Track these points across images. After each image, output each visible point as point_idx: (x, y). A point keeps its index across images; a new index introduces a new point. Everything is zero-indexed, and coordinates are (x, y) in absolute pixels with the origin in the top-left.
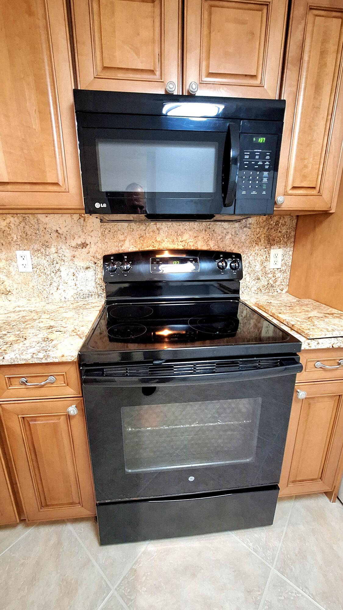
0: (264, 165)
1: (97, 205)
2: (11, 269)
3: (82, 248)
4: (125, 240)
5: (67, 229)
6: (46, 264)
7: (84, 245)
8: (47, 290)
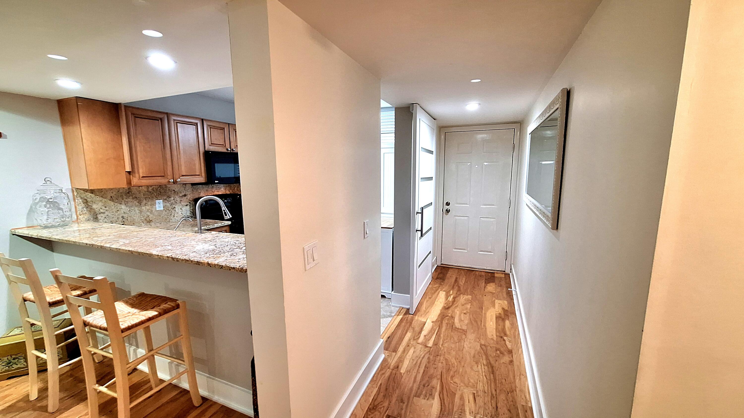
1: (216, 182)
2: (153, 209)
3: (184, 197)
5: (178, 189)
6: (169, 205)
7: (185, 195)
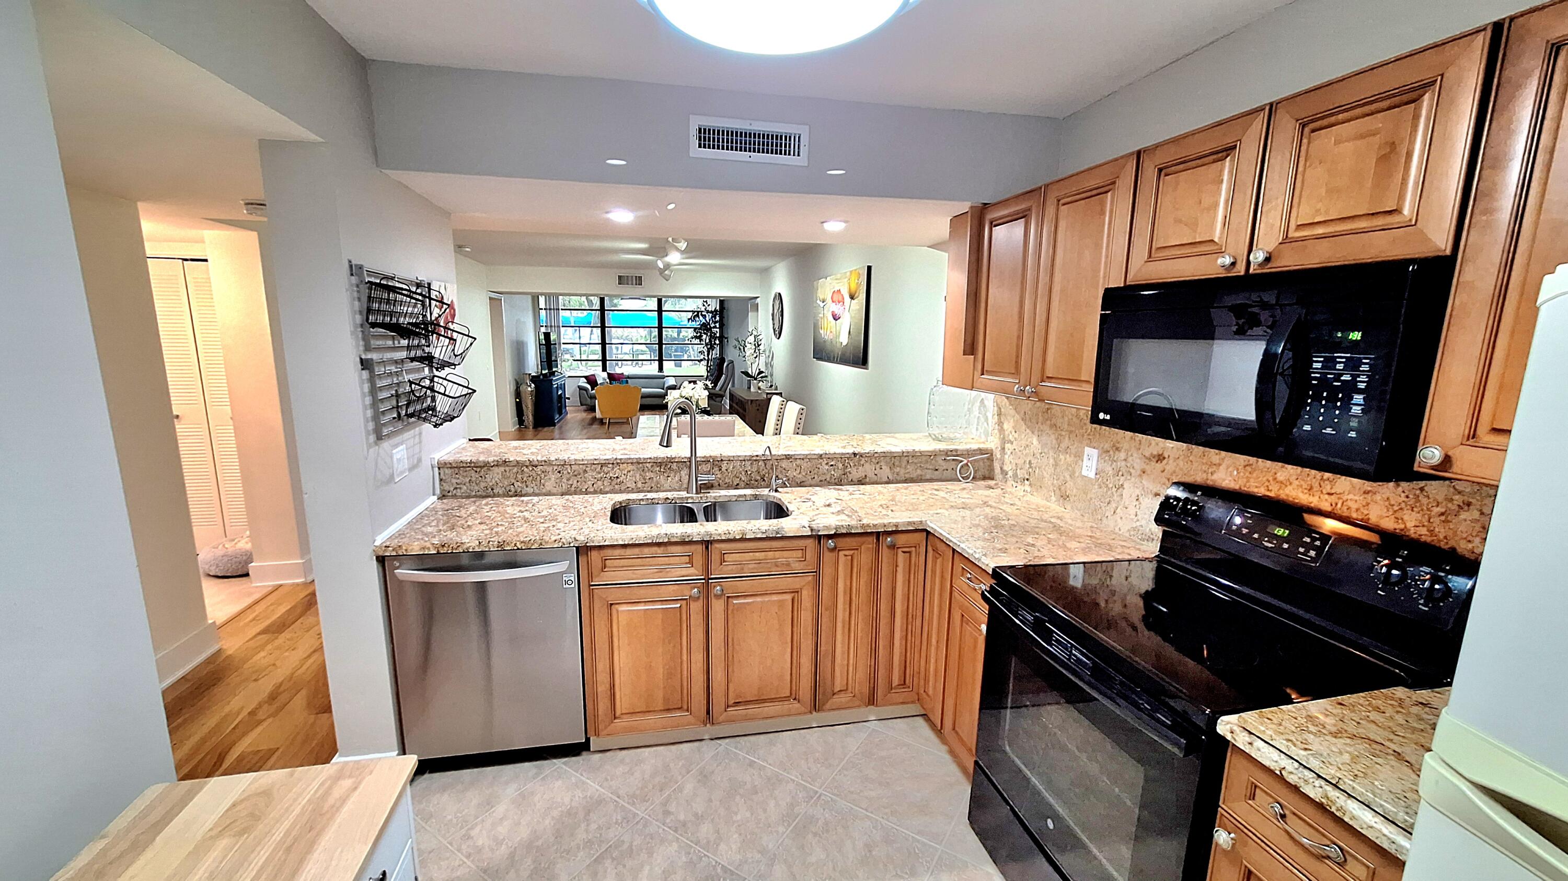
0: (1354, 381)
1: (1102, 416)
2: (1076, 468)
3: (1157, 462)
4: (1220, 465)
6: (1111, 473)
7: (1160, 458)
8: (1103, 508)
